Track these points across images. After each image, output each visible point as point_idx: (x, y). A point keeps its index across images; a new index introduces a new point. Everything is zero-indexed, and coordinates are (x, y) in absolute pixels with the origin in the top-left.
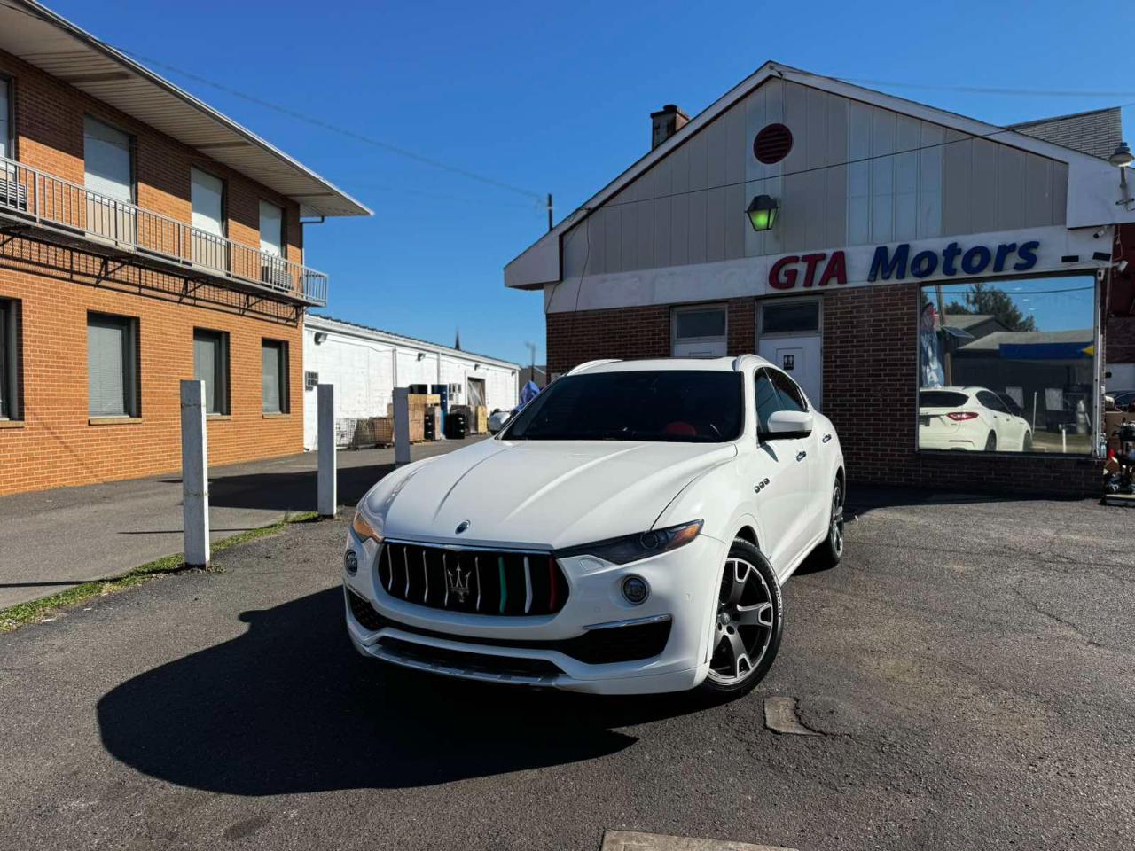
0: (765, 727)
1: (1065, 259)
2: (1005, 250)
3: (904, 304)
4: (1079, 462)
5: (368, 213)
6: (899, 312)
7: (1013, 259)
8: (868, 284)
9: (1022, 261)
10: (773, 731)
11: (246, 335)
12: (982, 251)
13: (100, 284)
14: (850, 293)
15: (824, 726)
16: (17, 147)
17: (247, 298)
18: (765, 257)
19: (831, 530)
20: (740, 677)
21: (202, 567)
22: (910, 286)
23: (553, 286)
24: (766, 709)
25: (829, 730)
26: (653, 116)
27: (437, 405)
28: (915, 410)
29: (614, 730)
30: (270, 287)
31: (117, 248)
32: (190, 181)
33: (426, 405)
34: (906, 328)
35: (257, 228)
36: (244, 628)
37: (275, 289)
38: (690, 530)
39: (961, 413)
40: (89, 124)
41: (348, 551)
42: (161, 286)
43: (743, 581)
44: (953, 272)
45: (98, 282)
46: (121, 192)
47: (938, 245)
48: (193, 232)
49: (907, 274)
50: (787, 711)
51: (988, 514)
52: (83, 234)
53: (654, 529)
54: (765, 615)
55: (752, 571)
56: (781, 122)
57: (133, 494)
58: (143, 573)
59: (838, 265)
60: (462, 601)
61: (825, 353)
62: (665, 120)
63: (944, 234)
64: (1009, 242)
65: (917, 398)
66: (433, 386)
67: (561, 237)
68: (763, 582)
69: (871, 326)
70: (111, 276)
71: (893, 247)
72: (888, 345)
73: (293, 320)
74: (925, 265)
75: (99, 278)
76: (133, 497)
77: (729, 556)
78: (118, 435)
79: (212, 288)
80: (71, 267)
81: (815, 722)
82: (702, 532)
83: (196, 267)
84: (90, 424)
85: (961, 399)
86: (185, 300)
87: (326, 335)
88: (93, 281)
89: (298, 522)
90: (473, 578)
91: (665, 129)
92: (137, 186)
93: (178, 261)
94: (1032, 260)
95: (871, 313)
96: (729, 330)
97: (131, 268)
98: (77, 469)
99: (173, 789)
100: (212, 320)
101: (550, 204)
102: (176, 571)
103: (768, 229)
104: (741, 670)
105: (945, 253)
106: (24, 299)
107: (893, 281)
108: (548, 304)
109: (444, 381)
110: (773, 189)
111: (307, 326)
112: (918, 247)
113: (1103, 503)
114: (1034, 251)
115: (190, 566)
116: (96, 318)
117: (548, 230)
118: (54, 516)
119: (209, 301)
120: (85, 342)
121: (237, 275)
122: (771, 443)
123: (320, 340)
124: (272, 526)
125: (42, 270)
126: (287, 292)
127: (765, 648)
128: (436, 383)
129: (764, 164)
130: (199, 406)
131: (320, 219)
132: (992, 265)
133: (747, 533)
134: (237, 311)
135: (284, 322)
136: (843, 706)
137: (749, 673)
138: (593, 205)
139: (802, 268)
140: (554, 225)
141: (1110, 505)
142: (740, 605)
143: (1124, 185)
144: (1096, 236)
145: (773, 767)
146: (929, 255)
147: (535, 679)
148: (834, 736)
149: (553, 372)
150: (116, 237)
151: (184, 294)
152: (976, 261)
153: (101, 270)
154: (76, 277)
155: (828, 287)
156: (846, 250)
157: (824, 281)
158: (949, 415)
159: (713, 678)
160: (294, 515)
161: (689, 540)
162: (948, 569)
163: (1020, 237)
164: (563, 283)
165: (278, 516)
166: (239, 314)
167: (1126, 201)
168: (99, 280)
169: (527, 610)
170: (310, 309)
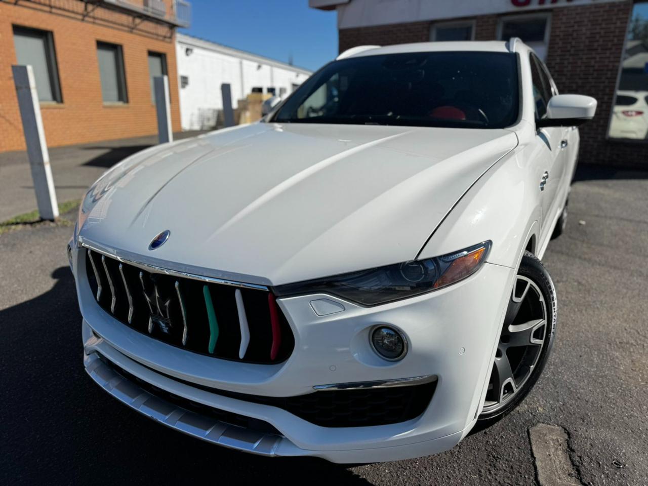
11: (135, 47)
13: (18, 3)
14: (574, 10)
17: (134, 20)
20: (502, 402)
21: (52, 220)
22: (627, 3)
23: (343, 7)
34: (617, 39)
36: (49, 286)
37: (153, 12)
38: (473, 258)
43: (520, 300)
45: (16, 1)
50: (560, 452)
54: (538, 334)
55: (531, 288)
58: (9, 224)
60: (167, 332)
65: (614, 99)
66: (267, 89)
68: (542, 299)
69: (588, 38)
72: (599, 54)
73: (169, 38)
78: (48, 115)
82: (488, 260)
86: (86, 19)
87: (193, 49)
100: (110, 36)
102: (31, 223)
104: (504, 393)
109: (276, 85)
111: (180, 42)
115: (43, 219)
119: (106, 21)
120: (13, 47)
123: (189, 53)
127: (532, 367)
128: (269, 86)
134: (128, 29)
135: (162, 38)
137: (513, 395)
142: (514, 327)
147: (250, 444)
151: (85, 15)
161: (469, 272)
164: (352, 4)
166: (129, 32)
169: (242, 354)
170: (179, 29)
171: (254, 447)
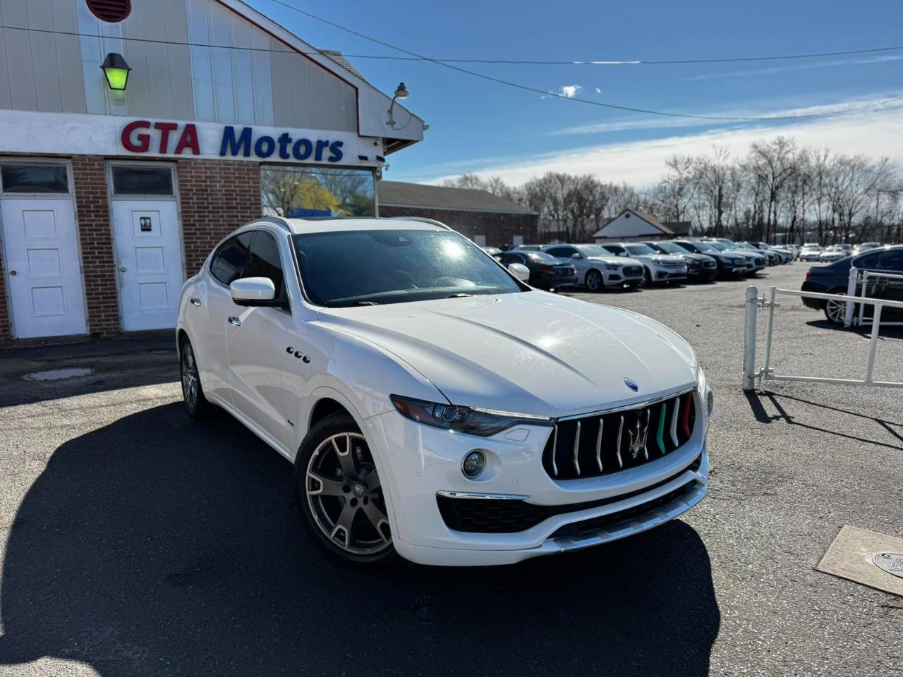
1: (363, 158)
2: (321, 145)
3: (249, 178)
6: (247, 185)
7: (326, 153)
8: (218, 157)
9: (333, 155)
12: (306, 142)
14: (202, 164)
18: (112, 117)
22: (253, 163)
34: (253, 199)
44: (287, 156)
47: (275, 133)
49: (251, 153)
59: (190, 138)
61: (183, 216)
63: (277, 124)
64: (324, 139)
69: (224, 195)
71: (238, 129)
72: (240, 212)
74: (265, 148)
94: (339, 156)
95: (223, 183)
96: (75, 189)
103: (125, 90)
105: (280, 140)
112: (259, 131)
114: (341, 149)
129: (100, 21)
132: (312, 156)
139: (155, 135)
143: (390, 112)
144: (376, 144)
146: (267, 139)
152: (303, 150)
155: (184, 155)
156: (197, 124)
157: (179, 150)
163: (331, 136)
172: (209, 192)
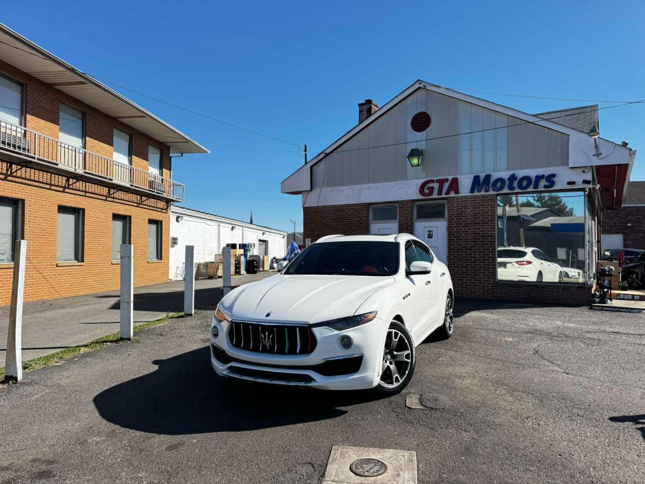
0: (406, 406)
1: (569, 183)
2: (539, 178)
3: (488, 205)
4: (579, 287)
5: (207, 152)
6: (486, 209)
7: (543, 183)
8: (470, 194)
9: (548, 184)
10: (409, 408)
11: (140, 217)
12: (527, 178)
13: (65, 191)
14: (461, 199)
15: (432, 405)
16: (25, 120)
17: (141, 198)
18: (417, 180)
19: (445, 320)
20: (395, 385)
21: (129, 339)
22: (491, 195)
23: (306, 193)
24: (407, 399)
25: (434, 407)
26: (360, 105)
27: (242, 255)
28: (495, 260)
29: (337, 408)
30: (154, 192)
31: (76, 172)
32: (113, 135)
33: (236, 255)
34: (489, 217)
35: (147, 160)
36: (156, 367)
37: (157, 193)
38: (371, 316)
39: (523, 261)
40: (61, 107)
41: (214, 326)
42: (96, 192)
43: (397, 340)
44: (513, 189)
45: (64, 190)
46: (77, 142)
47: (505, 175)
48: (115, 163)
50: (416, 400)
51: (531, 314)
52: (57, 165)
53: (355, 314)
54: (407, 356)
55: (401, 336)
56: (425, 111)
57: (82, 303)
58: (99, 343)
59: (455, 185)
60: (268, 348)
61: (448, 229)
62: (366, 108)
63: (508, 169)
65: (496, 253)
66: (240, 245)
67: (311, 167)
68: (406, 341)
69: (472, 216)
70: (71, 187)
71: (482, 176)
72: (481, 226)
73: (165, 209)
74: (499, 185)
75: (64, 188)
76: (82, 305)
77: (390, 328)
78: (72, 271)
79: (123, 192)
80: (51, 182)
81: (428, 404)
82: (376, 316)
83: (115, 181)
84: (57, 266)
85: (523, 254)
86: (108, 199)
87: (182, 217)
88: (62, 189)
89: (174, 318)
90: (273, 337)
91: (366, 112)
92: (85, 139)
93: (106, 178)
94: (552, 184)
95: (472, 209)
96: (399, 217)
97: (81, 182)
98: (50, 290)
99: (138, 433)
100: (122, 210)
101: (305, 151)
102: (116, 342)
103: (418, 166)
104: (395, 382)
105: (509, 179)
106: (26, 199)
107: (483, 193)
108: (304, 203)
109: (246, 242)
110: (421, 146)
111: (172, 212)
112: (495, 176)
113: (591, 308)
115: (122, 339)
116: (63, 209)
117: (304, 164)
118: (43, 315)
119: (121, 200)
120: (56, 222)
121: (136, 185)
122: (412, 277)
123: (179, 220)
124: (160, 320)
125: (35, 184)
126: (162, 194)
127: (407, 372)
128: (241, 243)
129: (416, 133)
130: (130, 258)
131: (180, 155)
132: (532, 186)
133: (398, 318)
134: (136, 205)
135: (160, 210)
136: (443, 398)
137: (400, 383)
138: (328, 151)
139: (436, 186)
140: (308, 161)
141: (594, 309)
142: (396, 351)
143: (596, 147)
144: (584, 172)
145: (407, 422)
146: (501, 180)
148: (436, 409)
149: (307, 238)
150: (75, 167)
151: (109, 195)
152: (525, 183)
153: (66, 183)
154: (53, 188)
155: (450, 196)
156: (458, 177)
157: (448, 193)
158: (517, 262)
159: (382, 385)
160: (171, 314)
161: (371, 320)
162: (504, 340)
163: (547, 171)
164: (313, 191)
165: (163, 315)
166: (136, 206)
167: (598, 154)
168: (64, 189)
169: (298, 352)
170: (175, 203)
171: (302, 384)
172: (464, 215)
